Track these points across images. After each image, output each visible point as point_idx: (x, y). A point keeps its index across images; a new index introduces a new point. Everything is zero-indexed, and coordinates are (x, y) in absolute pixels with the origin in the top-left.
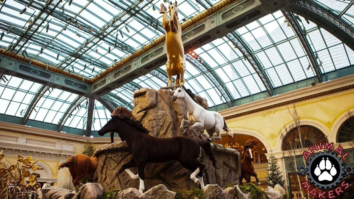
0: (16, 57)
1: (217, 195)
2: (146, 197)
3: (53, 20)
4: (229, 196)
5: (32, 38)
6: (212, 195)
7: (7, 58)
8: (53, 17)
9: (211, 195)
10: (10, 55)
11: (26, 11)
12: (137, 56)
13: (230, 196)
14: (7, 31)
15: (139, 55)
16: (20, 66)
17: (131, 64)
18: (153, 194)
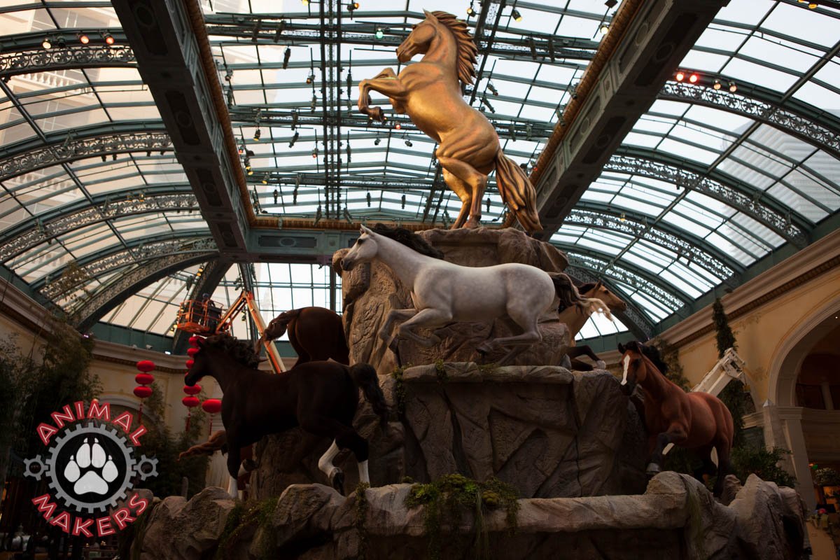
0: (339, 226)
1: (308, 514)
2: (183, 518)
3: (351, 133)
4: (342, 516)
5: (342, 180)
6: (297, 512)
7: (325, 233)
8: (349, 129)
9: (292, 511)
10: (328, 226)
11: (300, 135)
12: (560, 140)
13: (347, 515)
14: (294, 183)
15: (562, 136)
16: (349, 241)
17: (555, 164)
18: (193, 510)
